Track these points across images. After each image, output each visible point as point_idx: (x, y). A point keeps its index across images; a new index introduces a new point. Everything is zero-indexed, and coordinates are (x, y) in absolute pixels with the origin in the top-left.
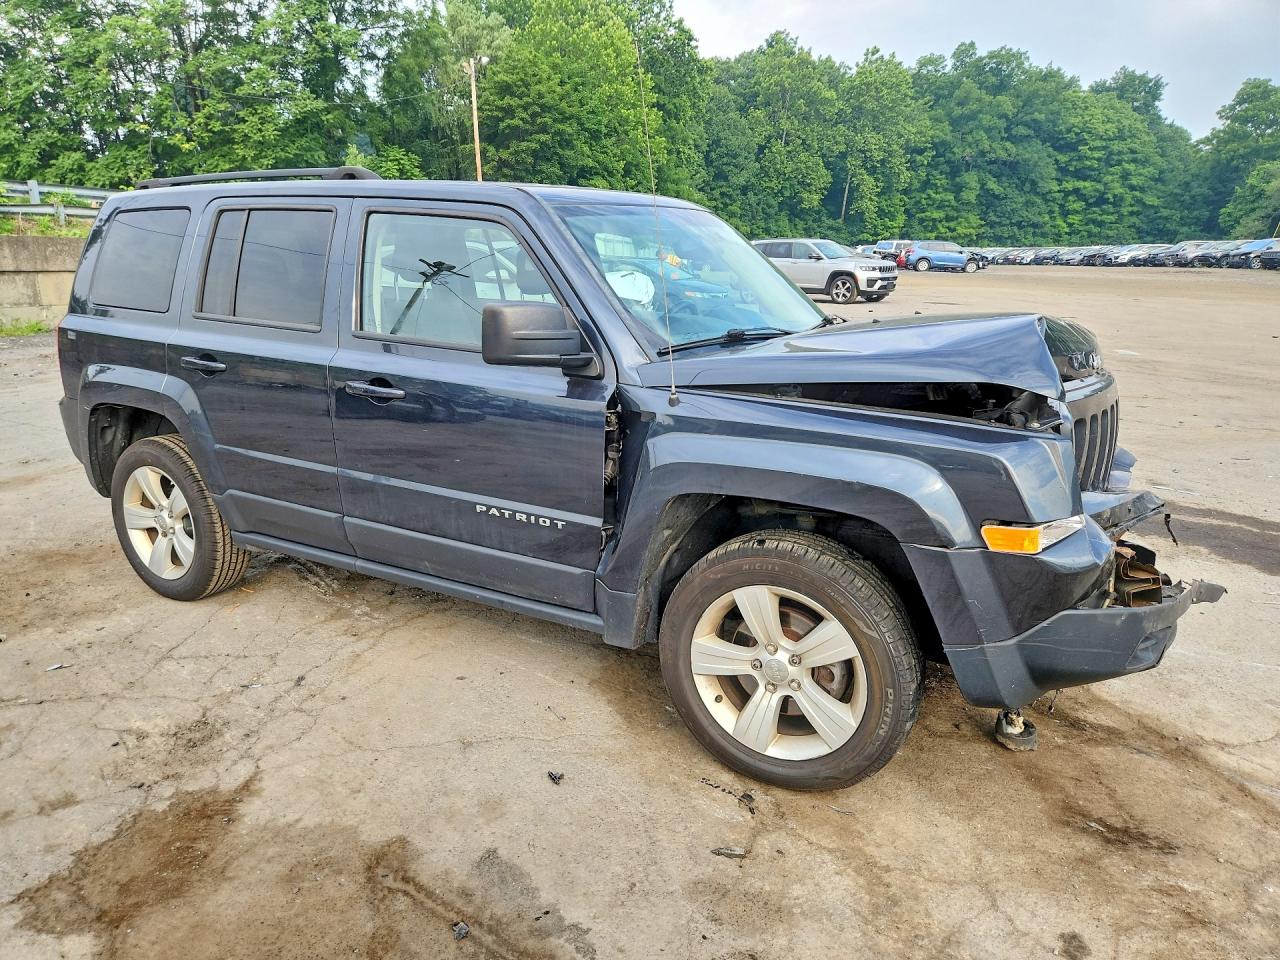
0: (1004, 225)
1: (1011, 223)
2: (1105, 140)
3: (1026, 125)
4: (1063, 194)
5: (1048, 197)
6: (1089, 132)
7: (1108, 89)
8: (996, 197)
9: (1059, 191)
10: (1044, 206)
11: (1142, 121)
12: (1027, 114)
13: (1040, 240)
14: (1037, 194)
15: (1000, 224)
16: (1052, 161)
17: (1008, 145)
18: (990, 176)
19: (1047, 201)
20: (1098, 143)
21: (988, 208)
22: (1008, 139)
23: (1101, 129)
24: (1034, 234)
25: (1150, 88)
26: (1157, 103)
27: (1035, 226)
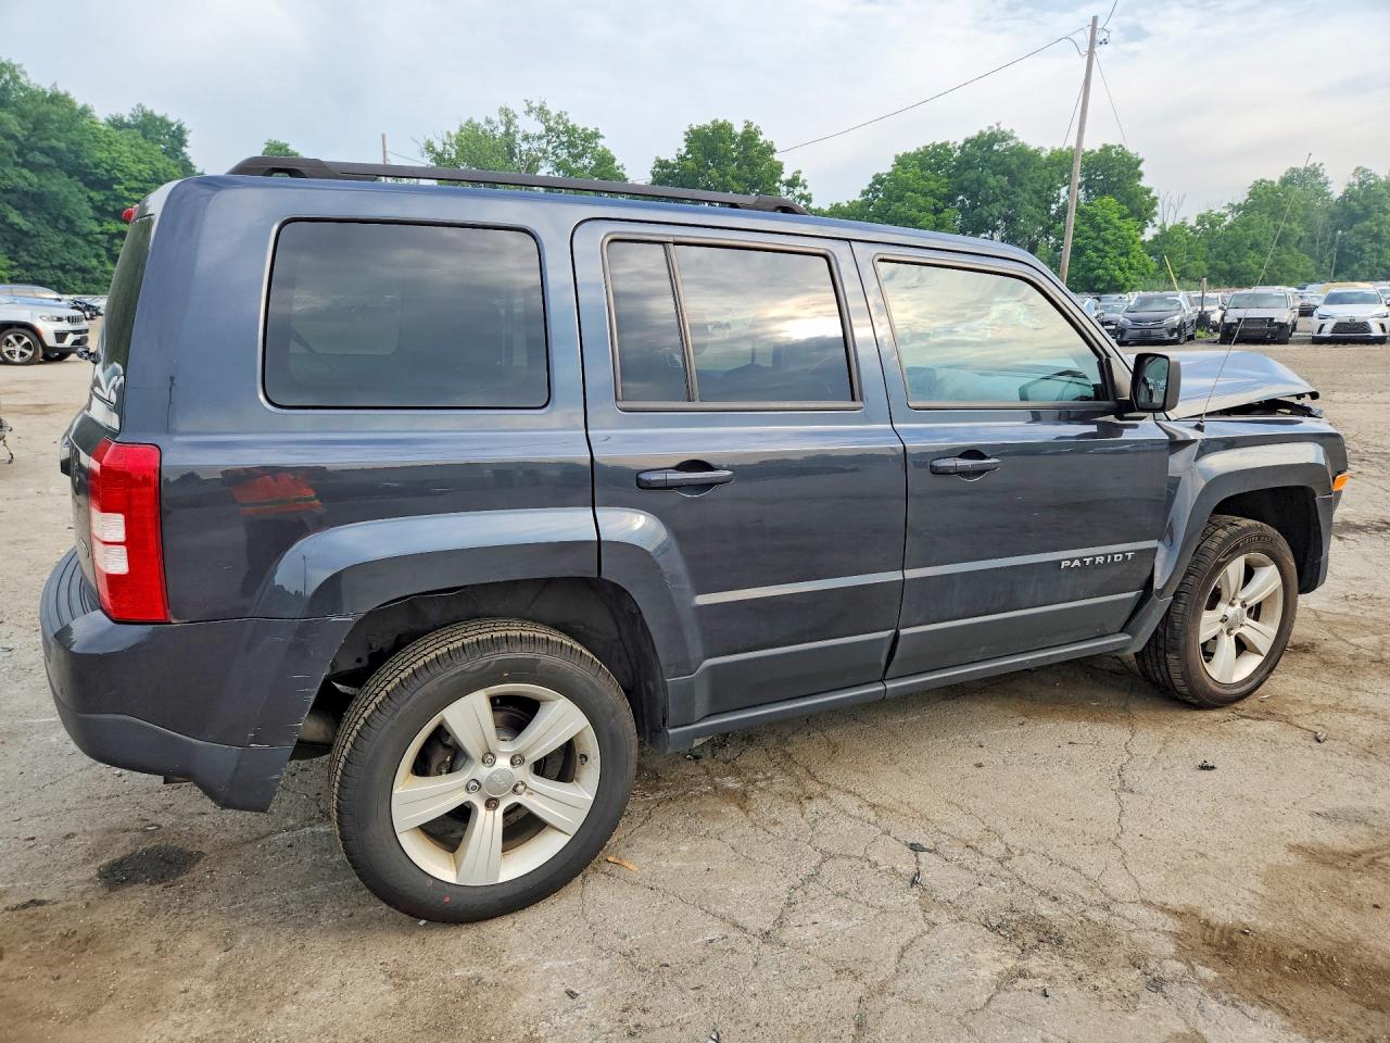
0: (44, 268)
1: (52, 266)
2: (141, 181)
3: (42, 151)
4: (107, 237)
5: (90, 238)
6: (122, 171)
7: (128, 126)
8: (25, 233)
9: (101, 233)
10: (87, 249)
11: (176, 166)
12: (41, 139)
13: (93, 287)
14: (77, 234)
15: (38, 266)
16: (84, 197)
17: (25, 171)
18: (9, 207)
19: (89, 243)
20: (134, 184)
21: (16, 246)
22: (23, 166)
23: (134, 168)
24: (84, 280)
25: (174, 132)
26: (184, 149)
27: (82, 270)
